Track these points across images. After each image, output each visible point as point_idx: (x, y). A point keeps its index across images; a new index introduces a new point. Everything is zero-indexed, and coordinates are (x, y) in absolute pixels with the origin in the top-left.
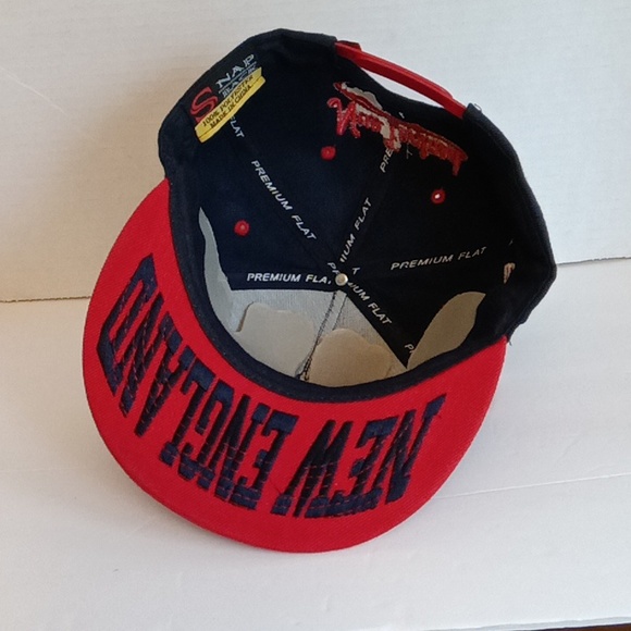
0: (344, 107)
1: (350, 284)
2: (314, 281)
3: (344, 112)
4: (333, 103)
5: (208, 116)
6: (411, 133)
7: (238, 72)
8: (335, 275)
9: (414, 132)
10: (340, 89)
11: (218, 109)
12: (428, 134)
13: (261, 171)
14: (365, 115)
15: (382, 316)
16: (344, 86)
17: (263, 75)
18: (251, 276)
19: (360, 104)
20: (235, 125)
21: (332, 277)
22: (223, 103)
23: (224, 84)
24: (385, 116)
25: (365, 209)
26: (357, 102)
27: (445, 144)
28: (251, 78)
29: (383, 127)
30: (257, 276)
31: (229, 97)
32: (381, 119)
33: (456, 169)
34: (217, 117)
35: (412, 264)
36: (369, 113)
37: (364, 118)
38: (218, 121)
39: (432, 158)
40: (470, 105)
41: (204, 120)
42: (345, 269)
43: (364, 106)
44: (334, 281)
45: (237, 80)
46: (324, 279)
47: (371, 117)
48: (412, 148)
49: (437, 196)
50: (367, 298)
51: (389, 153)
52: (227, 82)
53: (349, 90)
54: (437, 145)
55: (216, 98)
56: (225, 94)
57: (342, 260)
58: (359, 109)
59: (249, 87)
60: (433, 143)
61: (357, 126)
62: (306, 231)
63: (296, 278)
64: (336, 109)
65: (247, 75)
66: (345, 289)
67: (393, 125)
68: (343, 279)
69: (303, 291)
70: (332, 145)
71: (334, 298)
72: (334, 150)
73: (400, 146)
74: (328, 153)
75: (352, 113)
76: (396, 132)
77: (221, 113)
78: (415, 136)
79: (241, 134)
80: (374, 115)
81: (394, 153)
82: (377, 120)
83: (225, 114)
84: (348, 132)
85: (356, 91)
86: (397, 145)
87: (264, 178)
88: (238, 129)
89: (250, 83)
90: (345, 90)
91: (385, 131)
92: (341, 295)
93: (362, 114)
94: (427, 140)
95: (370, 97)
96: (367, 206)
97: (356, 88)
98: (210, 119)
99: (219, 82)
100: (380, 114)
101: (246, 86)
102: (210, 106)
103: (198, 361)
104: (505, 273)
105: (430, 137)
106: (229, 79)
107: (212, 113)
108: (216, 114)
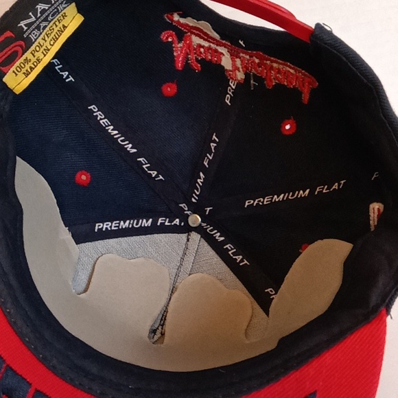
0: (180, 40)
1: (204, 224)
2: (167, 224)
3: (181, 45)
4: (167, 37)
5: (17, 64)
6: (254, 62)
7: (43, 11)
8: (188, 216)
9: (257, 61)
10: (172, 20)
11: (28, 55)
12: (272, 61)
13: (99, 115)
14: (203, 47)
15: (239, 258)
16: (176, 17)
17: (79, 11)
18: (98, 226)
19: (197, 35)
20: (62, 70)
21: (185, 218)
22: (33, 48)
23: (29, 25)
24: (225, 46)
25: (213, 145)
26: (192, 33)
27: (292, 71)
28: (64, 16)
29: (223, 58)
30: (106, 226)
31: (40, 40)
32: (221, 49)
33: (306, 97)
34: (30, 64)
35: (266, 201)
36: (206, 44)
37: (202, 50)
38: (32, 69)
39: (279, 87)
40: (318, 25)
41: (13, 68)
42: (197, 209)
43: (201, 37)
44: (187, 222)
45: (46, 20)
46: (177, 221)
47: (209, 48)
48: (256, 78)
49: (288, 127)
50: (222, 238)
51: (233, 85)
52: (32, 23)
53: (182, 21)
54: (283, 72)
55: (22, 43)
56: (33, 37)
57: (194, 200)
58: (196, 40)
59: (65, 27)
60: (279, 71)
61: (196, 59)
62: (154, 173)
63: (146, 223)
64: (172, 43)
65: (58, 12)
66: (199, 230)
67: (234, 55)
68: (195, 220)
69: (156, 235)
70: (173, 82)
71: (188, 240)
72: (175, 86)
73: (243, 77)
74: (169, 89)
75: (189, 46)
76: (238, 62)
77: (33, 60)
78: (259, 65)
79: (71, 78)
80: (212, 45)
81: (239, 85)
82: (216, 51)
83: (39, 61)
84: (187, 65)
85: (190, 21)
86: (240, 76)
87: (104, 122)
88: (65, 74)
89: (65, 22)
90: (178, 22)
91: (226, 62)
92: (195, 237)
93: (200, 46)
94: (272, 68)
95: (205, 26)
96: (214, 141)
97: (189, 18)
98: (21, 68)
99: (22, 24)
100: (219, 44)
101: (61, 25)
102: (16, 52)
103: (9, 368)
104: (371, 214)
105: (275, 65)
106: (33, 19)
107: (22, 60)
108: (27, 61)
